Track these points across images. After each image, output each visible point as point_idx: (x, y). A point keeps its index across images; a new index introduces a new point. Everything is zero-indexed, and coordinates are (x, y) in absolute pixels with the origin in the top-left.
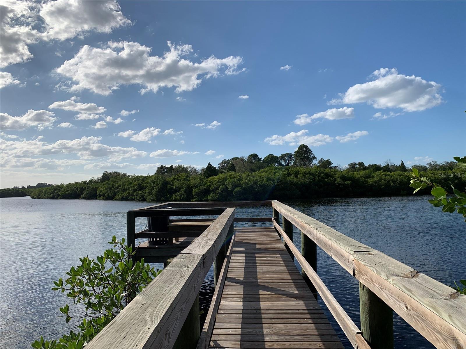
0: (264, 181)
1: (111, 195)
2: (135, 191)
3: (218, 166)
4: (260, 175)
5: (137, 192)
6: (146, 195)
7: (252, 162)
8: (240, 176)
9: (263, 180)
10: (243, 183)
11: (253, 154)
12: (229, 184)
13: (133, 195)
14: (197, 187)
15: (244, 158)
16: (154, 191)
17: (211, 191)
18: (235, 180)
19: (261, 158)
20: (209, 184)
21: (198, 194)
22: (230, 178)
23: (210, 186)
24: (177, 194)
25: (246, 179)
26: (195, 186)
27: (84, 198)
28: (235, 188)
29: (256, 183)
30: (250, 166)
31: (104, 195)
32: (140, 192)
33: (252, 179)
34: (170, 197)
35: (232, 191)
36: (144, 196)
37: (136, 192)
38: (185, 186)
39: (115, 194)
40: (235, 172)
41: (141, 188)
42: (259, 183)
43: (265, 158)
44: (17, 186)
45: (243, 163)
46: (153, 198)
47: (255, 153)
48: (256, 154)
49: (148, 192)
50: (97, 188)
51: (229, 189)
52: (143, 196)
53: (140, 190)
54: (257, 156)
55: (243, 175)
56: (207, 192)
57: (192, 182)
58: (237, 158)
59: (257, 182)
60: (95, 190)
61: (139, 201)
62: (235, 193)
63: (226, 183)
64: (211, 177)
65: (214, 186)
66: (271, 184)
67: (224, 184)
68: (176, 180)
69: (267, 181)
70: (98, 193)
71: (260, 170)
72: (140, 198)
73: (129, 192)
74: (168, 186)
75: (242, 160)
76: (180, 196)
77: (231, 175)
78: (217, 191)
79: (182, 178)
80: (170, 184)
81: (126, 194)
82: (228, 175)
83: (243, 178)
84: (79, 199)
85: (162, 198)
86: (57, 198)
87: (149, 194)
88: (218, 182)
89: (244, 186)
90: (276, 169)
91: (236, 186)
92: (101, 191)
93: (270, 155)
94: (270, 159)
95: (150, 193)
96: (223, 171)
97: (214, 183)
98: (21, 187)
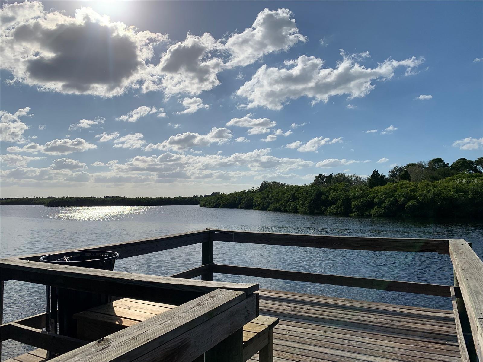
0: (451, 193)
1: (265, 206)
2: (288, 201)
3: (389, 174)
4: (446, 184)
5: (290, 202)
6: (298, 206)
7: (434, 169)
8: (416, 186)
9: (450, 191)
10: (420, 195)
11: (436, 158)
12: (400, 196)
13: (286, 207)
14: (358, 199)
15: (423, 164)
16: (307, 202)
17: (375, 205)
18: (409, 192)
19: (448, 164)
20: (372, 195)
21: (357, 208)
22: (402, 188)
23: (374, 198)
24: (332, 207)
25: (424, 190)
26: (354, 198)
27: (242, 208)
28: (407, 202)
29: (438, 194)
30: (432, 173)
31: (259, 205)
32: (293, 203)
33: (433, 190)
34: (325, 210)
35: (403, 205)
36: (297, 207)
37: (288, 203)
38: (343, 197)
39: (269, 204)
40: (410, 180)
41: (294, 198)
42: (443, 195)
43: (453, 163)
44: (196, 195)
45: (422, 170)
46: (306, 210)
47: (439, 158)
48: (441, 159)
49: (301, 204)
50: (253, 198)
51: (400, 203)
52: (295, 208)
53: (293, 201)
54: (442, 161)
55: (420, 185)
56: (370, 205)
57: (352, 193)
58: (414, 164)
59: (440, 194)
60: (251, 199)
61: (290, 212)
62: (408, 207)
63: (396, 194)
64: (376, 188)
65: (379, 198)
66: (463, 196)
67: (393, 196)
68: (332, 191)
69: (456, 193)
70: (254, 203)
71: (445, 178)
72: (292, 210)
73: (282, 203)
74: (323, 197)
75: (420, 166)
76: (336, 210)
77: (403, 184)
78: (384, 204)
79: (340, 187)
80: (325, 195)
81: (278, 204)
82: (399, 185)
83: (420, 188)
84: (237, 208)
85: (316, 211)
86: (218, 207)
87: (302, 206)
88: (385, 193)
89: (420, 198)
90: (469, 176)
91: (409, 198)
92: (257, 201)
93: (461, 159)
94: (461, 164)
95: (303, 204)
96: (394, 180)
97: (379, 194)
98: (199, 196)
